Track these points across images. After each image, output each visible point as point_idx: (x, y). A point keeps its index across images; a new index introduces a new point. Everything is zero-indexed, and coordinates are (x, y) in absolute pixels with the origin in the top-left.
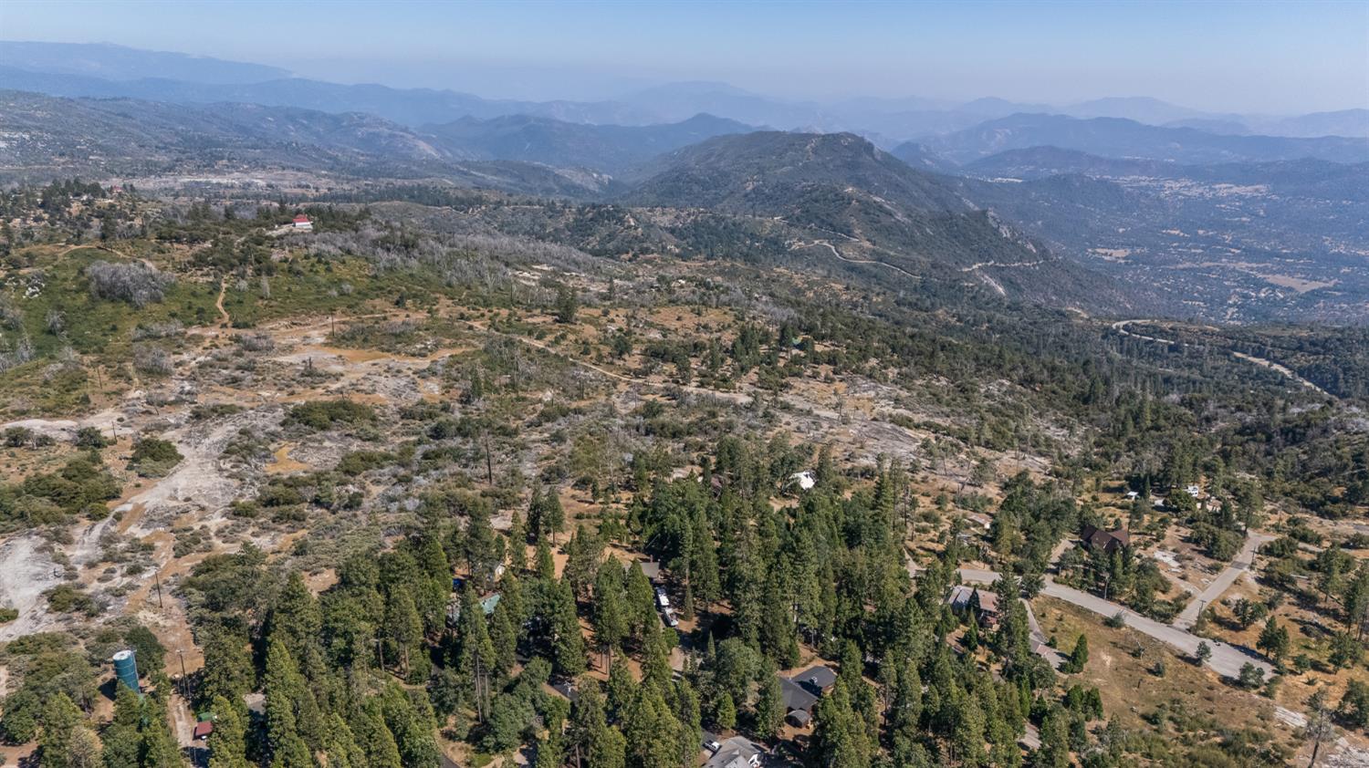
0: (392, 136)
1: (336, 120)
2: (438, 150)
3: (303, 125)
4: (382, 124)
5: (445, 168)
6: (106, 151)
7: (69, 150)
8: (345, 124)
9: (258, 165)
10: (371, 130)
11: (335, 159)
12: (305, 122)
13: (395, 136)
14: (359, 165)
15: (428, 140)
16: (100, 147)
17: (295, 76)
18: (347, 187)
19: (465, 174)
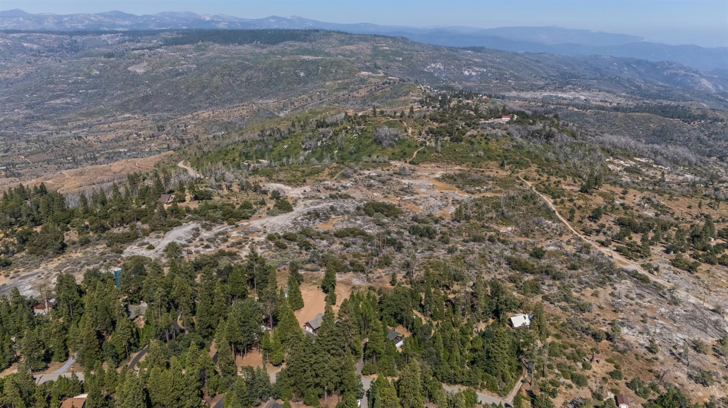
0: (685, 75)
1: (654, 65)
2: (715, 85)
3: (633, 67)
4: (682, 68)
5: (708, 96)
6: (516, 78)
7: (501, 78)
8: (658, 67)
9: (588, 88)
10: (673, 72)
11: (639, 87)
12: (635, 66)
13: (688, 75)
14: (653, 91)
15: (710, 79)
16: (514, 76)
17: (646, 40)
18: (630, 103)
19: (721, 100)
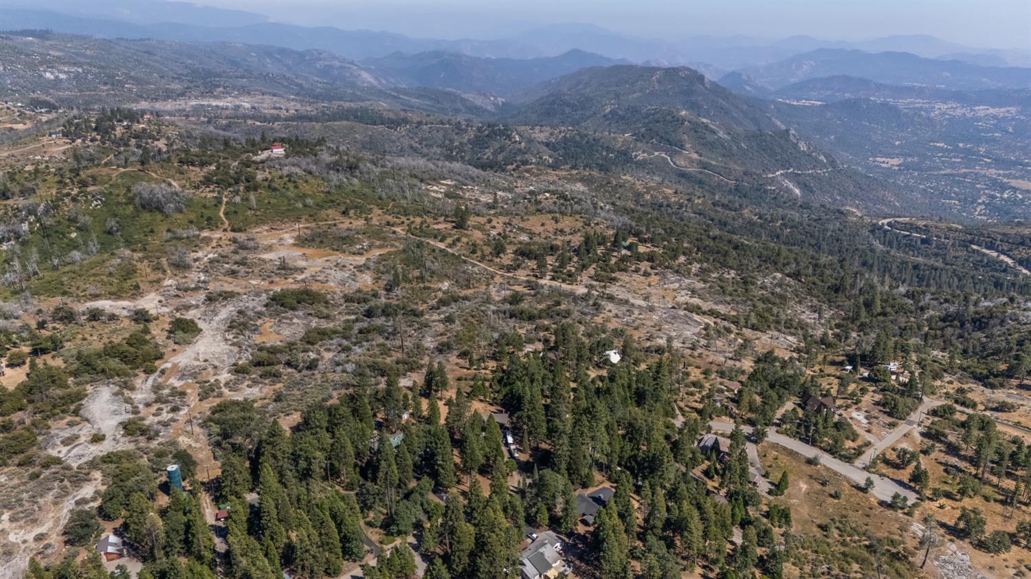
0: (341, 67)
1: (301, 55)
2: (376, 79)
3: (277, 58)
4: (334, 58)
5: (381, 94)
6: (138, 81)
7: (111, 81)
8: (307, 58)
9: (245, 91)
10: (327, 63)
11: (300, 86)
13: (345, 67)
14: (318, 90)
15: (368, 70)
16: (131, 77)
17: (272, 20)
18: (309, 108)
19: (395, 97)
